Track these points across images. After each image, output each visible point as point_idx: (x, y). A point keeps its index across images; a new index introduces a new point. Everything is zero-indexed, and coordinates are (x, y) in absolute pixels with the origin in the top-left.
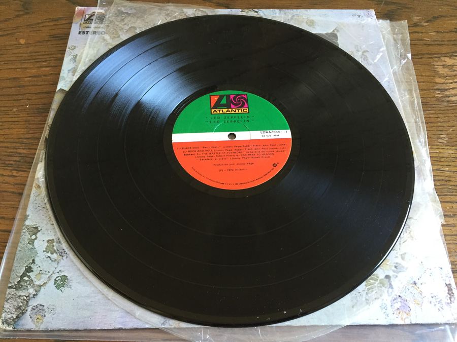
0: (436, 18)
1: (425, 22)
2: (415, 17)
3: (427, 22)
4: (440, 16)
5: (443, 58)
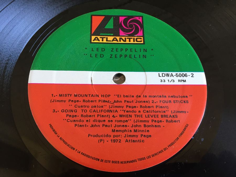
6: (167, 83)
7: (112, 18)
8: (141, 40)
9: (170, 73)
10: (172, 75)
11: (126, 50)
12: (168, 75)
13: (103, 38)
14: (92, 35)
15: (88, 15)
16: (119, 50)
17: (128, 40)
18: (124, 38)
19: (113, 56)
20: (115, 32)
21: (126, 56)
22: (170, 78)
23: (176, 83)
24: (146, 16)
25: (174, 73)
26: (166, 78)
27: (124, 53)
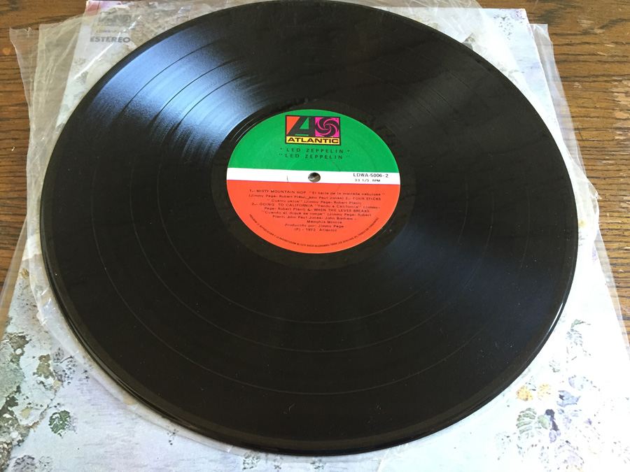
0: (614, 23)
1: (599, 28)
2: (585, 21)
3: (601, 28)
4: (620, 19)
5: (625, 83)
6: (361, 182)
7: (308, 119)
8: (337, 141)
9: (365, 173)
10: (367, 175)
11: (322, 150)
12: (363, 175)
13: (298, 139)
14: (286, 135)
15: (282, 115)
16: (315, 151)
17: (323, 142)
18: (319, 139)
19: (309, 156)
20: (310, 133)
21: (321, 156)
22: (365, 178)
23: (371, 182)
24: (343, 117)
25: (369, 174)
26: (361, 178)
27: (319, 153)
